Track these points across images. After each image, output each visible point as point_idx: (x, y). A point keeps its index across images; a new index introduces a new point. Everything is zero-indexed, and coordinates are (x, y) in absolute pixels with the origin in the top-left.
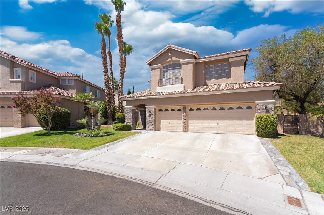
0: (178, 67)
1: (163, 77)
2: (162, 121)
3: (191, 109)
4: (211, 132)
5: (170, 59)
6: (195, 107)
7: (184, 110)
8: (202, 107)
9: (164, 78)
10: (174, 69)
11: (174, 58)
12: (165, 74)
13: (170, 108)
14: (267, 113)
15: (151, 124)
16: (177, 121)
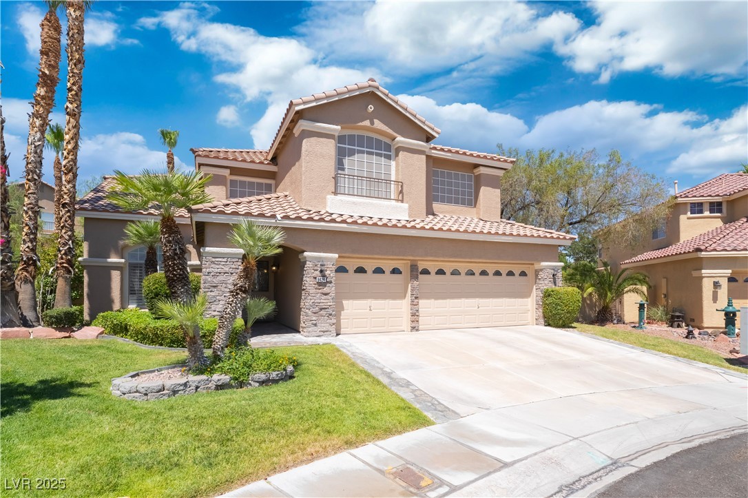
0: (382, 152)
2: (344, 302)
5: (367, 123)
6: (432, 266)
7: (414, 271)
8: (448, 267)
12: (346, 161)
13: (370, 265)
14: (555, 285)
15: (323, 312)
16: (391, 302)
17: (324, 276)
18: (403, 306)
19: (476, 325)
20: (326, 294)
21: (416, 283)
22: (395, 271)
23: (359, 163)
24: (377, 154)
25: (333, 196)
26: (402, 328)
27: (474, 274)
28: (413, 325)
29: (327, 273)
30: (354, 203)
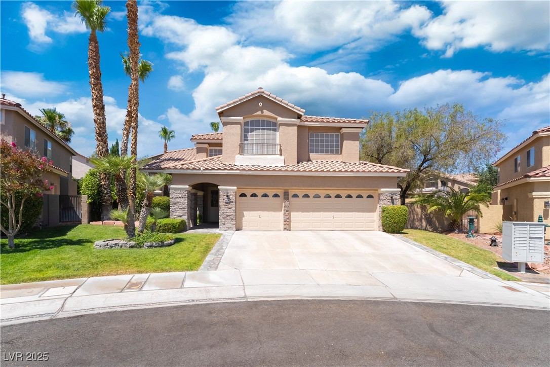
0: (271, 128)
1: (245, 140)
2: (245, 213)
3: (295, 196)
4: (323, 229)
5: (259, 113)
6: (301, 193)
7: (286, 196)
8: (311, 193)
9: (245, 142)
10: (264, 129)
11: (266, 112)
12: (249, 135)
13: (260, 192)
14: (393, 204)
15: (228, 218)
16: (273, 213)
17: (229, 199)
18: (280, 216)
19: (332, 229)
20: (230, 208)
21: (287, 202)
22: (276, 196)
23: (256, 136)
24: (267, 129)
25: (239, 156)
26: (279, 228)
27: (330, 197)
28: (285, 227)
29: (231, 197)
30: (250, 159)
